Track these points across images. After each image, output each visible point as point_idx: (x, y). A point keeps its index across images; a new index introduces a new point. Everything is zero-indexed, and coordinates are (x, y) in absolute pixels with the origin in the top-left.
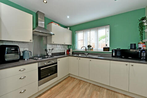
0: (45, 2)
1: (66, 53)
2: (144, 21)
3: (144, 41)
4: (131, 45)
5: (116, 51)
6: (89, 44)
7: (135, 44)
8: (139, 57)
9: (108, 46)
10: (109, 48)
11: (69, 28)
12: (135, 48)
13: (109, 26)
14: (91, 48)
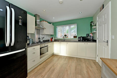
0: (44, 11)
1: (50, 40)
2: (92, 23)
3: (92, 32)
4: (87, 34)
5: (80, 38)
6: (65, 34)
7: (88, 34)
8: (90, 40)
9: (76, 35)
10: (77, 36)
11: (52, 24)
12: (88, 36)
13: (76, 24)
14: (67, 36)
